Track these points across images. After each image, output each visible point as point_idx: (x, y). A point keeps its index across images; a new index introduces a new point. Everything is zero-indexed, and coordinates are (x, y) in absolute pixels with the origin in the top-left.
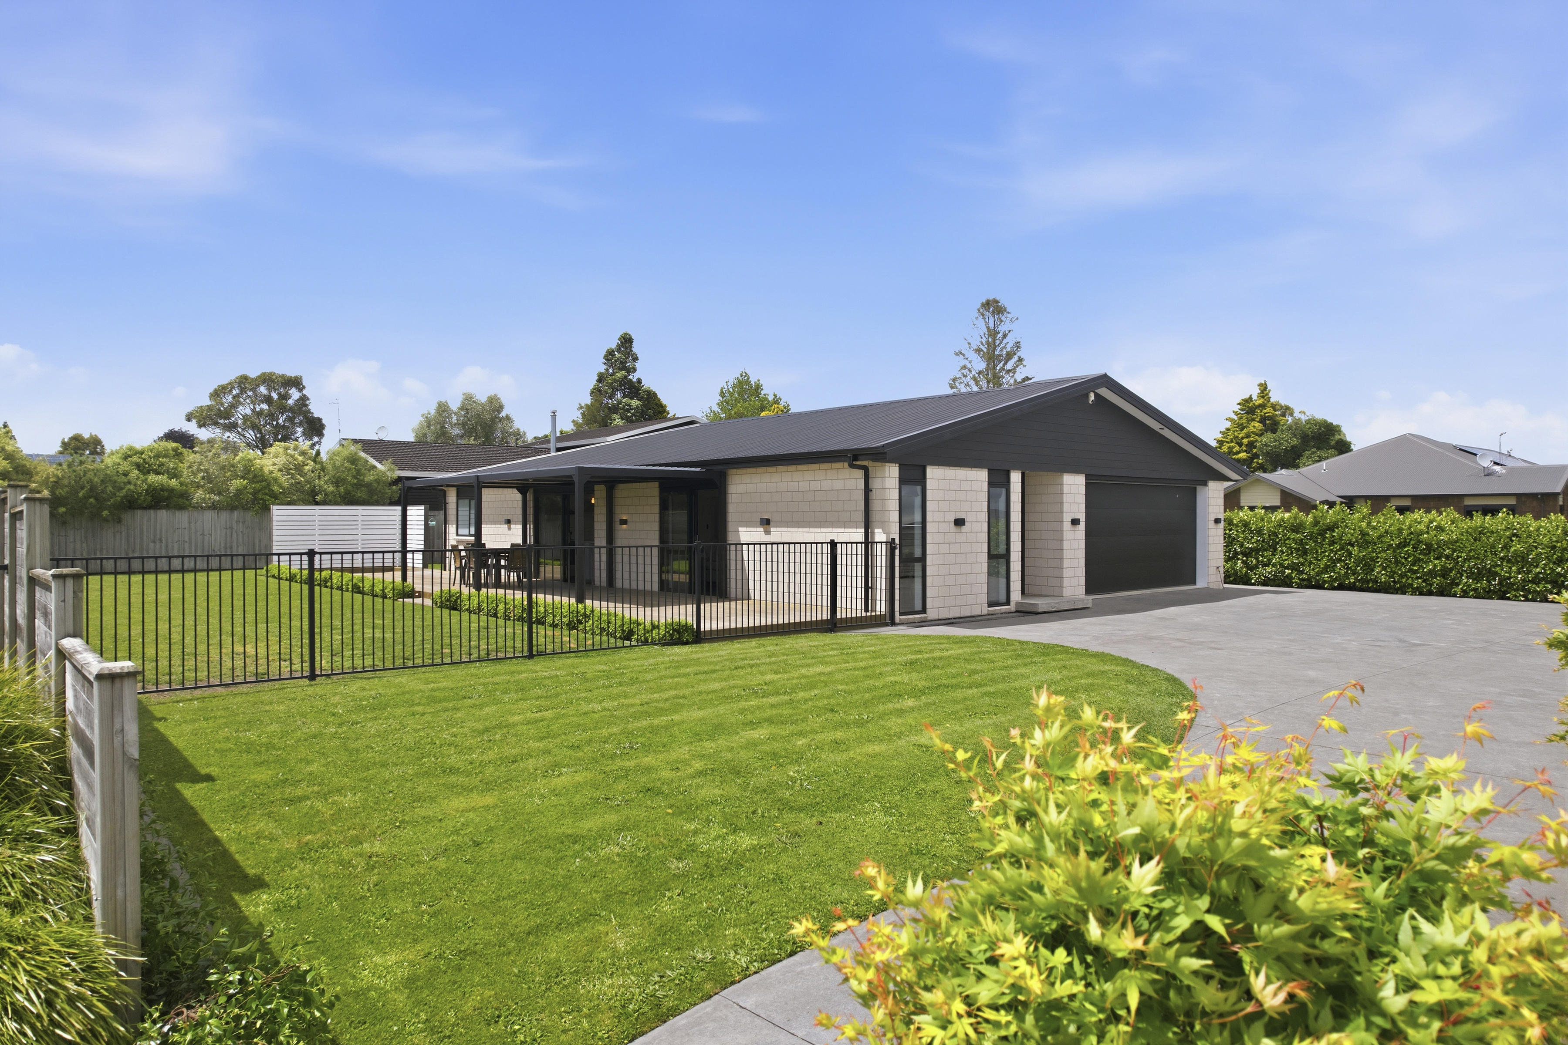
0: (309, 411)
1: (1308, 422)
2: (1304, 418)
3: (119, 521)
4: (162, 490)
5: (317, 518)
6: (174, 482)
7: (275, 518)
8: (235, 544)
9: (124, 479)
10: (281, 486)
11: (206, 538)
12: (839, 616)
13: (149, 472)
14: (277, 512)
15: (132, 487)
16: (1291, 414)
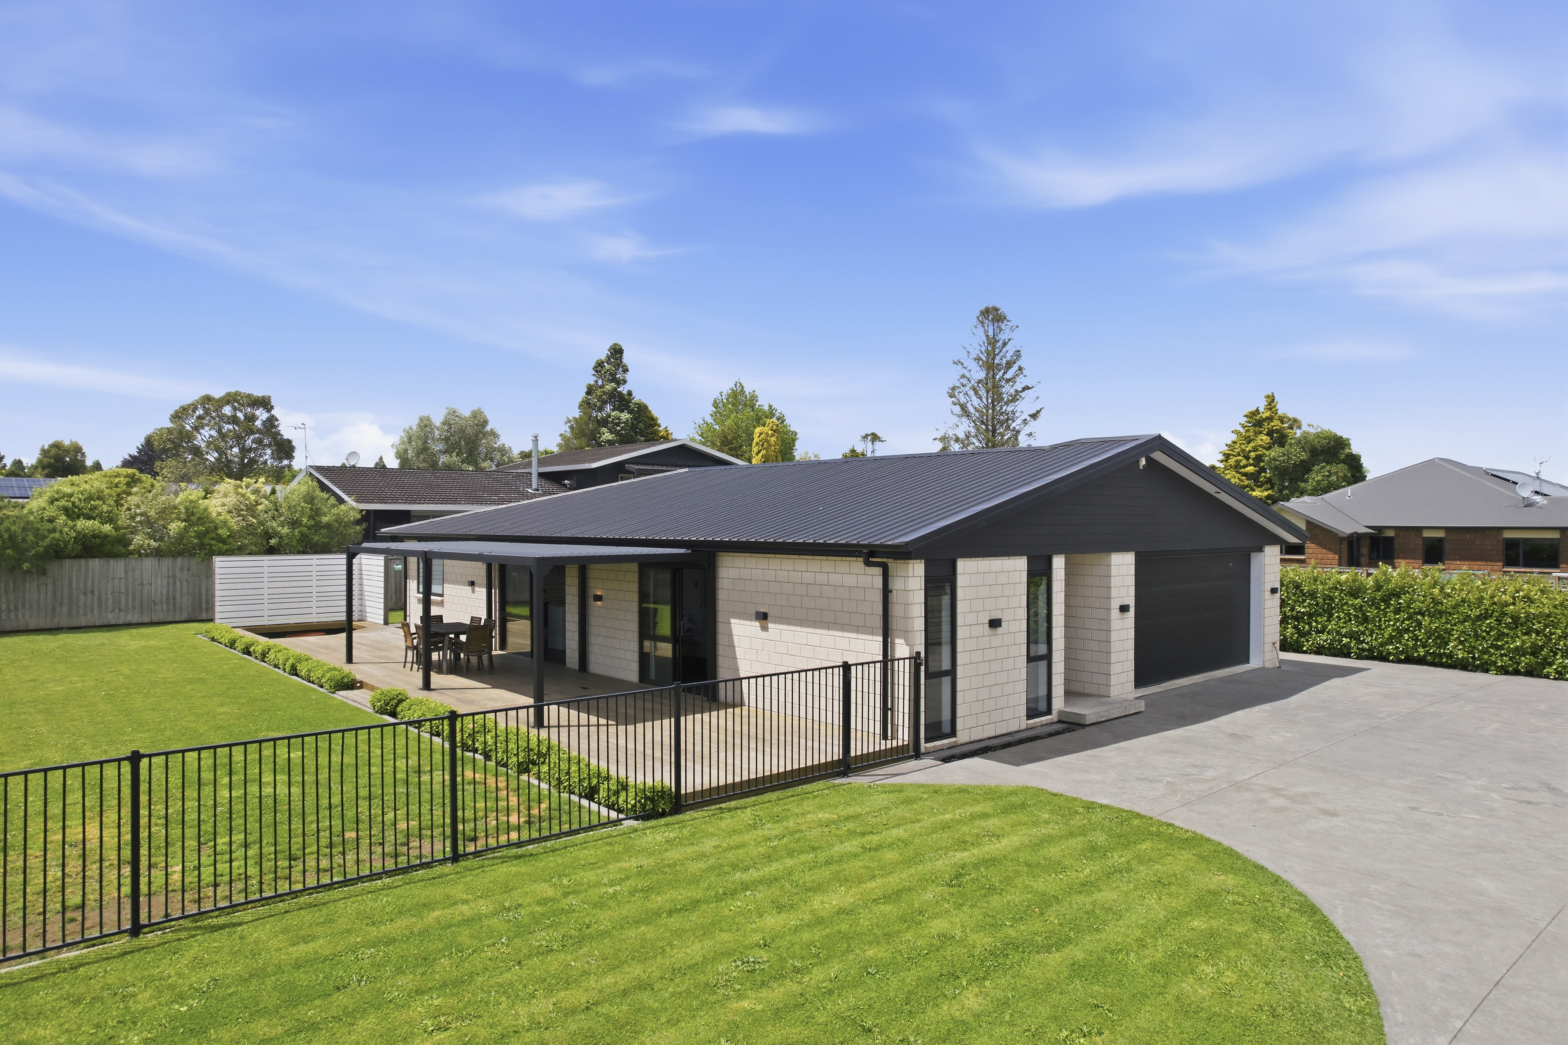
0: (278, 433)
1: (1317, 436)
2: (1312, 430)
3: (44, 573)
4: (94, 536)
5: (266, 570)
6: (107, 528)
7: (217, 571)
8: (178, 593)
9: (49, 526)
10: (229, 529)
11: (146, 588)
12: (853, 754)
13: (78, 517)
14: (220, 563)
15: (57, 535)
16: (1299, 427)
